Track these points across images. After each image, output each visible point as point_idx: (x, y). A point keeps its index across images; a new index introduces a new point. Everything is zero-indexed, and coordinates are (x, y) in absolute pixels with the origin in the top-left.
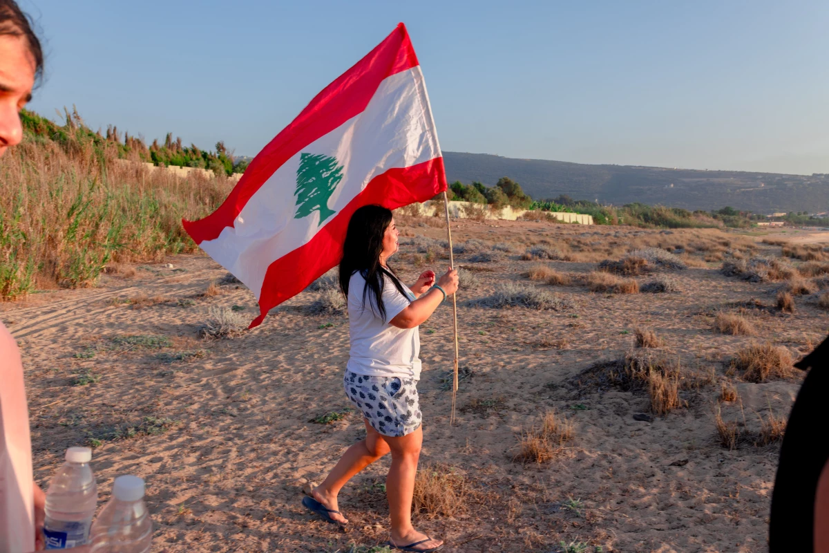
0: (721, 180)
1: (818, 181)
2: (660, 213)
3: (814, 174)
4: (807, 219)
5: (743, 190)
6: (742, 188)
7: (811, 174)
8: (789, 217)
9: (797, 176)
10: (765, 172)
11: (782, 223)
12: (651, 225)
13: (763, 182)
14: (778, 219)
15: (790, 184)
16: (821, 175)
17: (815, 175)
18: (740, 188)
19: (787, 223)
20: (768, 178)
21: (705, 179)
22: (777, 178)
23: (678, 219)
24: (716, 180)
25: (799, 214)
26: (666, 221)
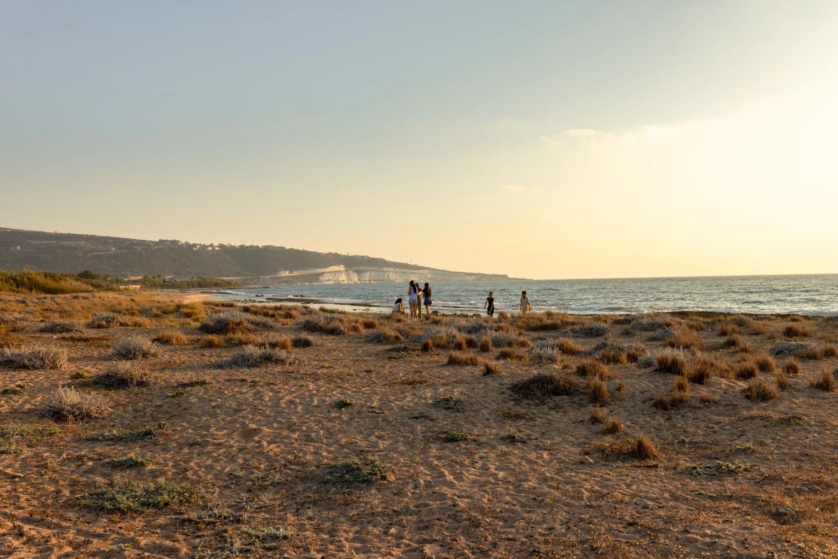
0: (73, 244)
1: (164, 246)
2: (30, 277)
3: (160, 240)
4: (161, 282)
5: (95, 253)
6: (93, 252)
7: (157, 240)
8: (145, 280)
9: (145, 241)
10: (116, 236)
11: (139, 286)
12: (24, 290)
13: (114, 247)
14: (135, 282)
15: (139, 249)
16: (167, 241)
17: (161, 242)
18: (91, 252)
19: (144, 286)
20: (118, 242)
21: (55, 242)
22: (127, 243)
23: (50, 283)
24: (66, 243)
25: (154, 277)
26: (38, 285)
